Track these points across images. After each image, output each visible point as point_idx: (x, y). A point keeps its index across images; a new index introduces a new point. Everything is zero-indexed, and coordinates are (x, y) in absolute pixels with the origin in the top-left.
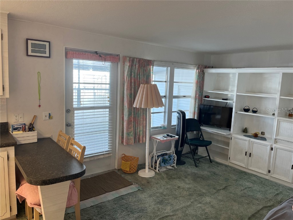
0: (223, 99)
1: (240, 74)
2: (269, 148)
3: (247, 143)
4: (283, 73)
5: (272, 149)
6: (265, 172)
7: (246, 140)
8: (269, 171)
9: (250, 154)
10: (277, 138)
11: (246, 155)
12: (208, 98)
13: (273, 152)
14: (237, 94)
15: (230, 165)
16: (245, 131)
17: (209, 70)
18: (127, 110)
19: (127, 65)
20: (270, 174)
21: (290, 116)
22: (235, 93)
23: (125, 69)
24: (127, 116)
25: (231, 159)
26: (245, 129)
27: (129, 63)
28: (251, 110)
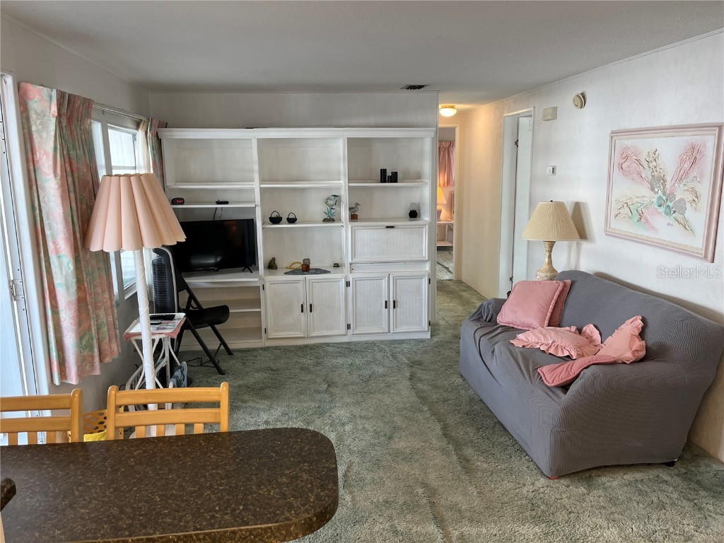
0: (219, 203)
1: (261, 142)
2: (343, 284)
3: (300, 286)
4: (348, 138)
5: (348, 284)
6: (343, 329)
7: (297, 282)
8: (349, 327)
9: (311, 305)
10: (355, 260)
11: (302, 311)
12: (182, 203)
13: (350, 289)
14: (262, 186)
15: (268, 344)
16: (271, 266)
17: (175, 133)
18: (71, 267)
19: (42, 115)
20: (350, 332)
21: (353, 217)
22: (256, 186)
23: (34, 128)
24: (74, 288)
25: (269, 330)
26: (271, 261)
27: (54, 109)
28: (284, 219)
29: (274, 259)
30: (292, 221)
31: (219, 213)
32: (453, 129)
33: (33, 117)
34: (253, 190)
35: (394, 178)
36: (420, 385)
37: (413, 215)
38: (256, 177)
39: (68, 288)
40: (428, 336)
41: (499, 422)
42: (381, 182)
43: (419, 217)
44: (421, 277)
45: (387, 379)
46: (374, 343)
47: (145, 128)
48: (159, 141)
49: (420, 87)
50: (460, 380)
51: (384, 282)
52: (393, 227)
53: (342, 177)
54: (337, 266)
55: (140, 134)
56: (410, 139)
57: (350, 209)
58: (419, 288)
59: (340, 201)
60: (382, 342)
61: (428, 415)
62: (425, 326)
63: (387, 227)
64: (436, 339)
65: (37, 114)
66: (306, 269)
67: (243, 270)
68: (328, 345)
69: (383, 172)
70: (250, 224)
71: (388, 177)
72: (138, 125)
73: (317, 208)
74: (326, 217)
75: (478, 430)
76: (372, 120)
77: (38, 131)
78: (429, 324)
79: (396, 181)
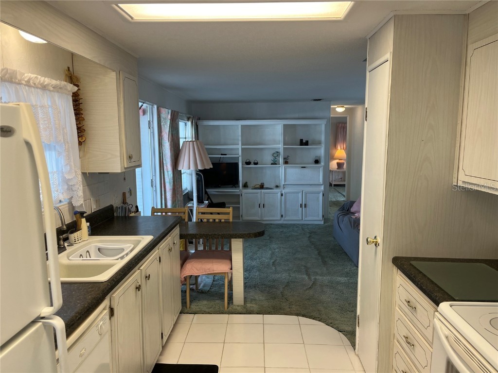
0: (222, 155)
1: (243, 127)
2: (279, 194)
3: (259, 195)
4: (284, 125)
5: (282, 195)
6: (279, 217)
7: (257, 193)
8: (282, 216)
9: (264, 204)
10: (286, 183)
11: (259, 207)
13: (283, 197)
14: (242, 147)
16: (245, 186)
17: (204, 123)
18: (172, 175)
19: (165, 119)
20: (283, 219)
21: (286, 163)
22: (240, 147)
23: (162, 124)
24: (172, 184)
25: (243, 216)
26: (245, 184)
27: (169, 117)
28: (252, 163)
29: (246, 183)
30: (256, 164)
31: (221, 160)
32: (346, 118)
33: (162, 119)
34: (238, 149)
35: (307, 143)
36: (313, 240)
37: (317, 162)
38: (240, 143)
39: (170, 184)
40: (322, 223)
41: (345, 252)
42: (300, 145)
43: (320, 163)
44: (319, 193)
45: (297, 237)
46: (294, 225)
47: (191, 121)
48: (197, 126)
49: (320, 100)
50: (333, 239)
51: (300, 195)
52: (305, 167)
53: (281, 143)
54: (277, 187)
55: (189, 123)
56: (315, 125)
57: (284, 159)
58: (318, 198)
59: (280, 154)
60: (298, 224)
61: (313, 248)
62: (321, 217)
63: (302, 167)
64: (326, 224)
65: (163, 118)
66: (262, 187)
67: (232, 187)
68: (271, 224)
69: (302, 140)
70: (236, 165)
71: (304, 143)
72: (188, 119)
73: (269, 158)
74: (273, 162)
75: (334, 254)
76: (297, 116)
77: (163, 125)
78: (323, 216)
79: (308, 145)
